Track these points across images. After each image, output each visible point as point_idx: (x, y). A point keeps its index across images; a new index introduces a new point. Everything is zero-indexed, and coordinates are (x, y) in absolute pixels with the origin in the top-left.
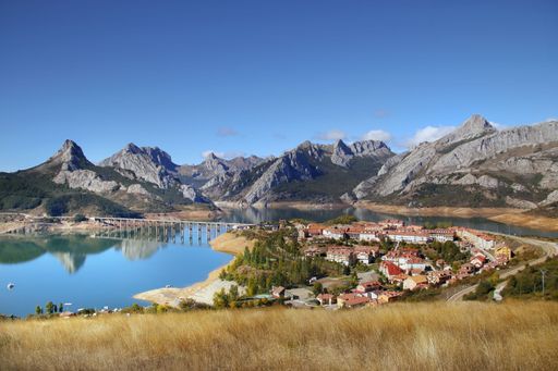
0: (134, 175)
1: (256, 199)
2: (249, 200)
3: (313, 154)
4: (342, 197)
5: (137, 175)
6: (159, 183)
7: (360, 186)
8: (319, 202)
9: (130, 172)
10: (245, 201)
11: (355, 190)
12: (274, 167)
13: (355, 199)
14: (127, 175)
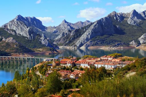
0: (15, 32)
1: (82, 45)
2: (78, 45)
3: (117, 19)
4: (131, 43)
5: (17, 32)
6: (28, 36)
7: (142, 36)
8: (115, 46)
9: (13, 31)
10: (76, 46)
11: (140, 39)
12: (92, 27)
13: (139, 44)
14: (11, 32)
